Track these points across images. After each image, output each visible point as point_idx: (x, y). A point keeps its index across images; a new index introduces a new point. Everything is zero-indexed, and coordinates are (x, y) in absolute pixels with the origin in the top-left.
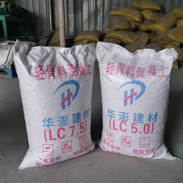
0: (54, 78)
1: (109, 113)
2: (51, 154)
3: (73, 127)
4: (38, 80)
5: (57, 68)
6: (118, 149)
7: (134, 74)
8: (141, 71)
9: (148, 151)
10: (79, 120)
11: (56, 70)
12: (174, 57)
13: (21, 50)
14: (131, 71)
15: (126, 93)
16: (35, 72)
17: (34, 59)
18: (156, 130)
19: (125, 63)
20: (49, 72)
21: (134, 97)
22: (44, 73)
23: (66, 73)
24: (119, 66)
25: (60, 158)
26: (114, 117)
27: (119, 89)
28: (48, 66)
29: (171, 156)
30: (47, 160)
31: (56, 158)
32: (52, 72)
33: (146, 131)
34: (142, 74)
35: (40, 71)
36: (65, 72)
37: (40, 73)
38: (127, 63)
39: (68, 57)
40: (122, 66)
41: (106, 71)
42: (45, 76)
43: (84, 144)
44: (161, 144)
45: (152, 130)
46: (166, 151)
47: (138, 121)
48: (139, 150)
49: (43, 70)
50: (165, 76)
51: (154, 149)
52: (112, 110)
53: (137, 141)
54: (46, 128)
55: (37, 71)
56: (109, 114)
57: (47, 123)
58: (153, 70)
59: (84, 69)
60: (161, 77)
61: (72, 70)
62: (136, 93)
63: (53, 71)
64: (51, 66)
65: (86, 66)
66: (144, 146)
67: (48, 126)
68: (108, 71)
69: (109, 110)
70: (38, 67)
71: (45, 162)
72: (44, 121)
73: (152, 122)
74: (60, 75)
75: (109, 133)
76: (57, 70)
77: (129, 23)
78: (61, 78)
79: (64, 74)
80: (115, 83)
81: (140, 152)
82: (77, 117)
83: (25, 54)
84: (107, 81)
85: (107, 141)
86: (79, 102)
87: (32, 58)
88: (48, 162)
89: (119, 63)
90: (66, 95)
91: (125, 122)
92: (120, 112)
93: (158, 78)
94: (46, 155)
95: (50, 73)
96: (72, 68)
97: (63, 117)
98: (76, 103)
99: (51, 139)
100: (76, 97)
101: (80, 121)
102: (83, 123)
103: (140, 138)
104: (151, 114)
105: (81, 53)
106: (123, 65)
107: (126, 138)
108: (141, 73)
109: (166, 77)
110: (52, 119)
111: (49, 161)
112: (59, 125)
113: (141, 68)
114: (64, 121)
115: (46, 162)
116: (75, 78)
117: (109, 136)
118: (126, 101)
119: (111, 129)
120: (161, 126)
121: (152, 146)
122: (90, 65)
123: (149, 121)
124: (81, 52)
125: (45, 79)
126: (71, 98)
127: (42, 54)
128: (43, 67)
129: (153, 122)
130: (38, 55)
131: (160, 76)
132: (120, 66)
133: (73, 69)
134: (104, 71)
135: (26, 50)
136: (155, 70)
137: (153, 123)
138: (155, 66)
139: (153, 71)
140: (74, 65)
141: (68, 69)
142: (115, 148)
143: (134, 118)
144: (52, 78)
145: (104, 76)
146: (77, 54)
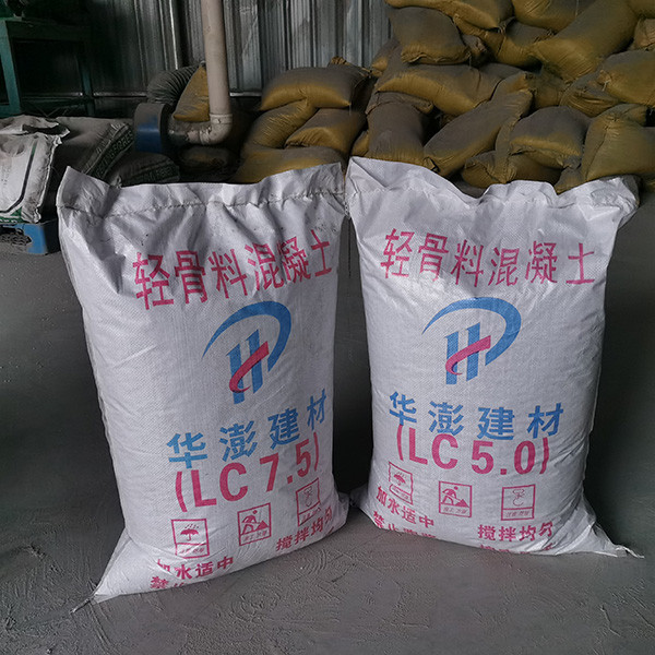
0: (204, 299)
1: (395, 406)
2: (202, 550)
3: (274, 459)
4: (148, 308)
5: (210, 259)
6: (427, 524)
7: (482, 272)
8: (505, 262)
9: (529, 532)
10: (292, 435)
11: (208, 266)
12: (622, 209)
13: (85, 202)
14: (471, 261)
15: (453, 339)
16: (138, 281)
17: (130, 232)
18: (555, 461)
19: (449, 235)
20: (184, 277)
21: (482, 355)
22: (167, 283)
23: (242, 277)
24: (429, 245)
25: (231, 562)
26: (414, 421)
27: (429, 325)
28: (182, 256)
29: (610, 543)
30: (189, 569)
31: (219, 563)
32: (194, 275)
33: (524, 465)
34: (509, 273)
35: (152, 275)
36: (239, 273)
37: (154, 284)
38: (456, 234)
39: (248, 217)
40: (440, 247)
41: (383, 264)
42: (173, 292)
43: (311, 512)
44: (575, 506)
45: (544, 463)
46: (593, 527)
47: (497, 434)
48: (497, 528)
49: (162, 271)
50: (589, 281)
51: (550, 523)
52: (404, 396)
53: (492, 497)
54: (182, 466)
55: (143, 275)
56: (394, 410)
57: (183, 450)
58: (546, 260)
59: (305, 259)
60: (573, 285)
61: (265, 266)
62: (488, 339)
63: (197, 271)
64: (190, 256)
65: (314, 248)
66: (514, 514)
67: (188, 459)
68: (388, 264)
69: (396, 394)
70: (146, 262)
71: (180, 578)
72: (174, 442)
73: (542, 434)
74: (224, 285)
75: (395, 471)
76: (213, 269)
77: (461, 33)
78: (227, 297)
79: (236, 280)
80: (414, 303)
81: (502, 535)
82: (286, 424)
83: (100, 216)
84: (385, 297)
85: (388, 497)
86: (290, 374)
87: (125, 228)
88: (190, 577)
89: (429, 235)
90: (245, 355)
91: (449, 438)
92: (432, 403)
93: (563, 287)
94: (185, 554)
95: (187, 280)
96: (262, 257)
97: (236, 429)
98: (280, 379)
99: (199, 502)
100: (281, 359)
101: (297, 437)
102: (307, 442)
103: (503, 488)
104: (541, 411)
105: (294, 201)
106: (441, 242)
107: (456, 488)
108: (505, 269)
109: (592, 284)
110: (200, 436)
111: (193, 573)
112: (226, 455)
113: (505, 251)
114: (242, 440)
115: (183, 578)
116: (274, 294)
117: (395, 482)
118: (452, 368)
119: (402, 459)
120: (574, 446)
121: (543, 515)
122: (326, 244)
123: (532, 431)
124: (293, 196)
125: (171, 302)
126: (264, 362)
127: (158, 213)
128: (164, 262)
129: (545, 434)
130: (142, 218)
131: (570, 282)
132: (433, 246)
133: (266, 261)
134: (377, 262)
135: (101, 200)
136: (555, 258)
137: (545, 440)
138: (553, 245)
139: (547, 262)
140: (270, 247)
141: (250, 261)
142: (417, 520)
143: (483, 423)
144: (194, 297)
145: (376, 278)
146: (279, 205)
